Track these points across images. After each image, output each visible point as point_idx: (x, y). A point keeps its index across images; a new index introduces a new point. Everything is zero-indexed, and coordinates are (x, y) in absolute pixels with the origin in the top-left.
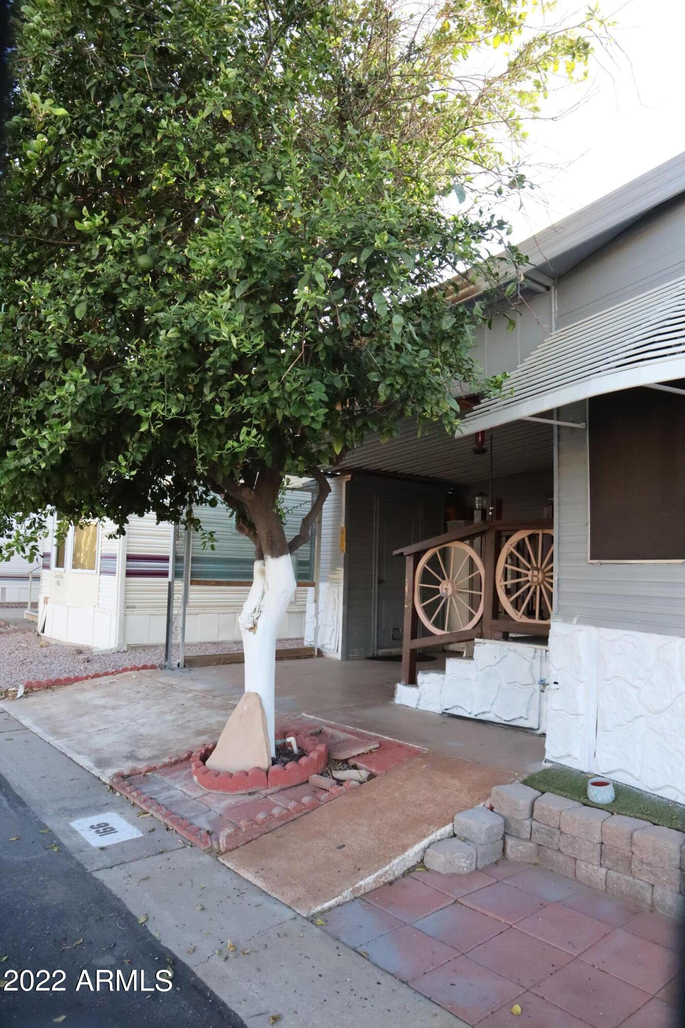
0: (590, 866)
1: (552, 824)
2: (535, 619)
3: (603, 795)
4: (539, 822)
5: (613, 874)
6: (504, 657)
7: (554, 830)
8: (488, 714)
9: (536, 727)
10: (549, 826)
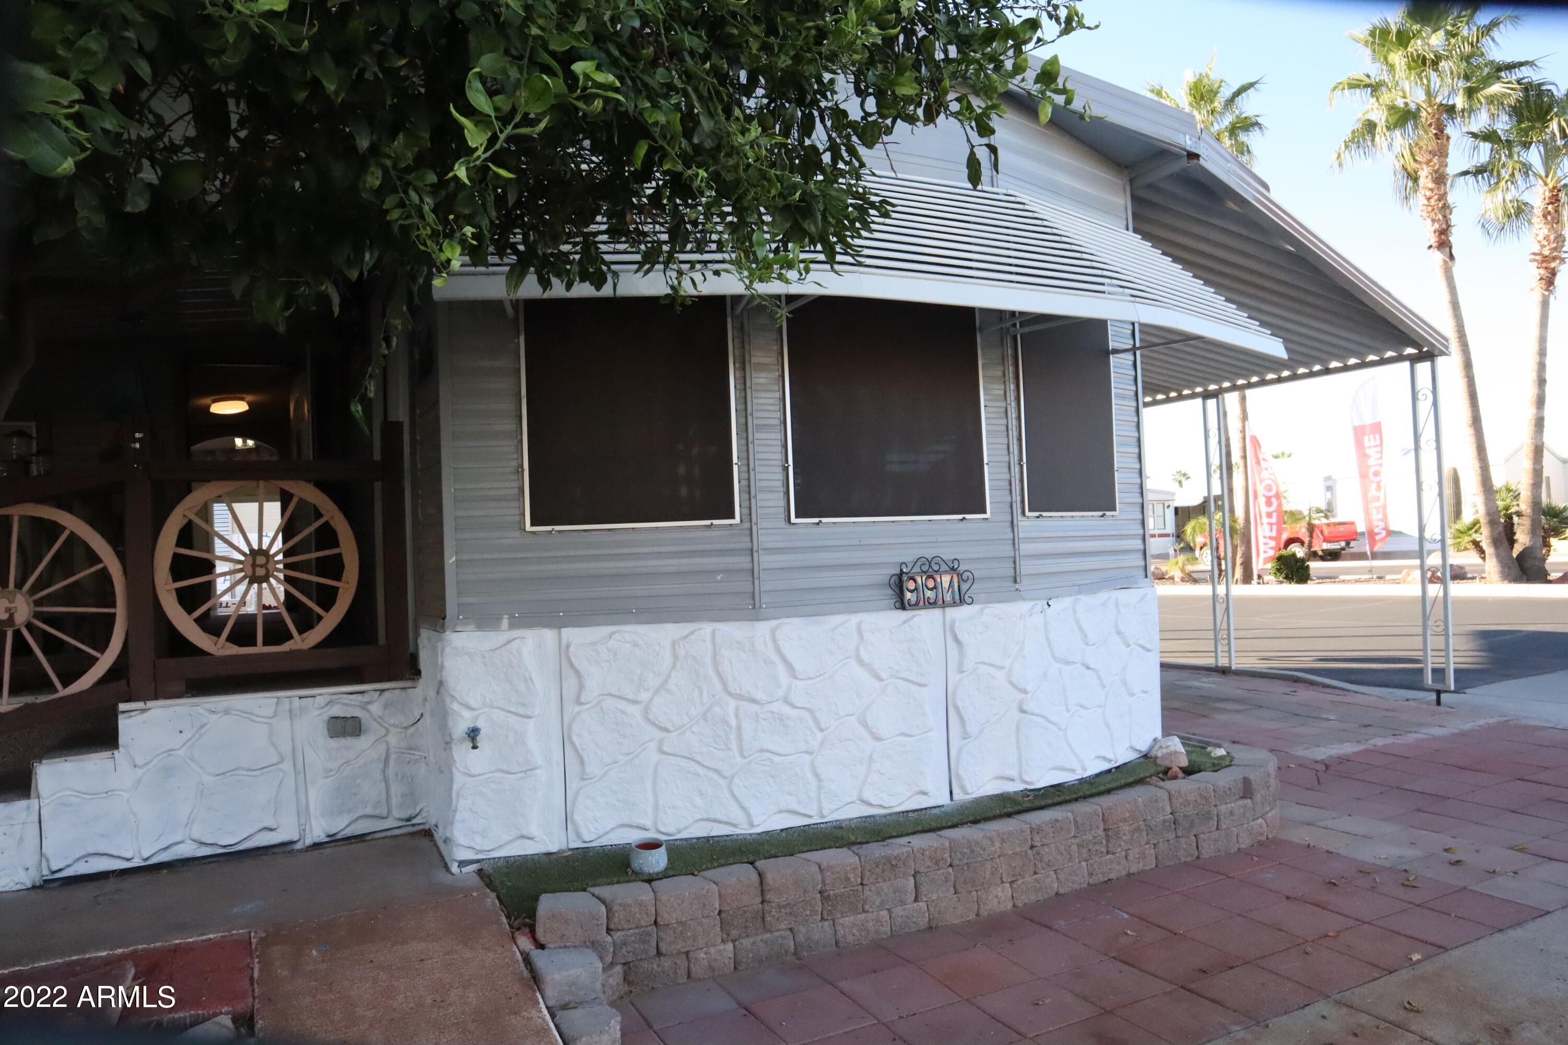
0: (712, 950)
1: (643, 923)
2: (255, 645)
3: (657, 861)
4: (623, 930)
5: (746, 942)
6: (203, 726)
7: (649, 928)
8: (181, 846)
9: (295, 838)
10: (642, 927)
